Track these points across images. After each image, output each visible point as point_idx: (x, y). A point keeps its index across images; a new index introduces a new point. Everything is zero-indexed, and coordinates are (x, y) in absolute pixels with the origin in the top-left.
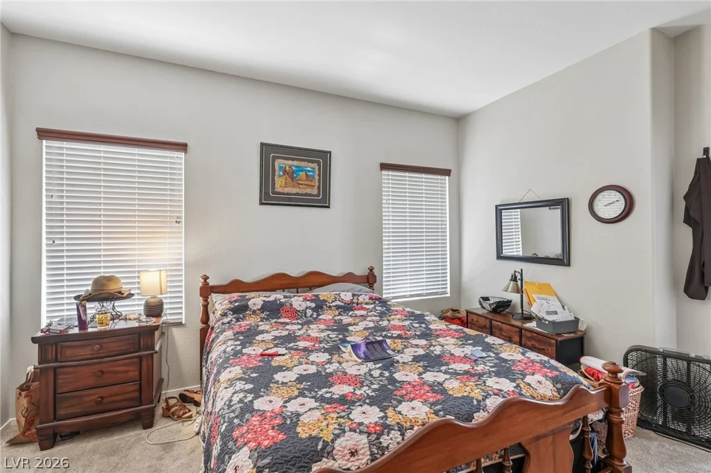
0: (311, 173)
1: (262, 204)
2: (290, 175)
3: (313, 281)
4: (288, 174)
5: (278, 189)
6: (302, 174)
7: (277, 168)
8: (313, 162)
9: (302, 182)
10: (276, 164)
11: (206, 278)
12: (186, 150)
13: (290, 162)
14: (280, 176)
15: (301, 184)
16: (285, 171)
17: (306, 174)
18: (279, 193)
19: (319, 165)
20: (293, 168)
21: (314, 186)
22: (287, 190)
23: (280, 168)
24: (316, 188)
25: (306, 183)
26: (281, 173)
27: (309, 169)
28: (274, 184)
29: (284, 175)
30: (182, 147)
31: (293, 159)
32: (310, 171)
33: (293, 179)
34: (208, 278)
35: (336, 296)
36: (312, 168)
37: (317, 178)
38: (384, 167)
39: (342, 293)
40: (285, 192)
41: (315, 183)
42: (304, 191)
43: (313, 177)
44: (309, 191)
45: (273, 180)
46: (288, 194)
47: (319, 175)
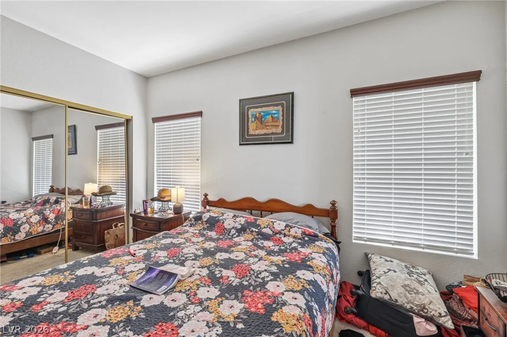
0: (276, 115)
1: (240, 145)
2: (259, 119)
3: (275, 206)
4: (258, 119)
5: (251, 132)
6: (269, 117)
7: (250, 116)
8: (277, 105)
9: (269, 124)
10: (250, 113)
11: (206, 195)
12: (201, 115)
13: (260, 110)
14: (252, 122)
15: (268, 126)
16: (256, 117)
17: (272, 116)
18: (252, 135)
19: (283, 107)
20: (262, 113)
21: (278, 126)
22: (257, 132)
23: (253, 115)
24: (280, 127)
25: (273, 124)
26: (253, 120)
27: (274, 112)
28: (248, 129)
29: (255, 120)
30: (200, 114)
31: (261, 107)
32: (275, 114)
33: (261, 122)
34: (208, 195)
35: (271, 223)
36: (276, 111)
37: (281, 118)
38: (355, 93)
39: (278, 222)
40: (256, 134)
41: (280, 123)
42: (270, 131)
43: (278, 118)
44: (274, 130)
45: (248, 126)
46: (258, 135)
47: (283, 115)
